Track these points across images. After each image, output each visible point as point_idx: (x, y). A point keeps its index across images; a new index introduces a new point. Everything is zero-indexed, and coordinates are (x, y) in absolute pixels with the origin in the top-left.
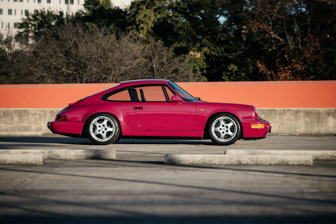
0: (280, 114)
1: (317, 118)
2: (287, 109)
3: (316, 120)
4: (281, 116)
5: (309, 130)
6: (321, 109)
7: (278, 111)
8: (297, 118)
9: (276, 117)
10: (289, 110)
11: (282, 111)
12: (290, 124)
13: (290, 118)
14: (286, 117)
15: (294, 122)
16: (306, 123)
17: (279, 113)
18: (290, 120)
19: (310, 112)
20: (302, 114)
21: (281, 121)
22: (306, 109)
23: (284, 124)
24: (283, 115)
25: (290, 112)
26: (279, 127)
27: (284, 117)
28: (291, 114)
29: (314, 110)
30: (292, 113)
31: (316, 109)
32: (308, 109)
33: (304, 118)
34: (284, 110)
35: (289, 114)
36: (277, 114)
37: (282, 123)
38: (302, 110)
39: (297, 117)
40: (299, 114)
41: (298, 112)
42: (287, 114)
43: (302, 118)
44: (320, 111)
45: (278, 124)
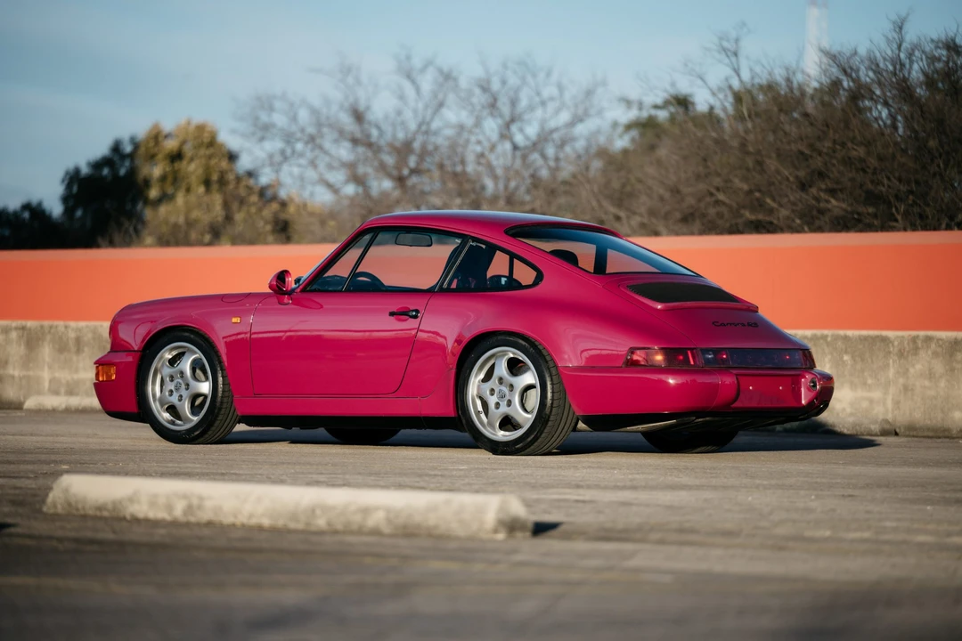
0: (901, 354)
2: (922, 333)
4: (902, 361)
7: (896, 343)
8: (952, 370)
9: (888, 365)
10: (929, 339)
11: (908, 344)
12: (932, 393)
13: (930, 370)
14: (918, 367)
15: (942, 384)
17: (896, 350)
18: (931, 375)
21: (901, 381)
23: (912, 390)
24: (910, 358)
25: (933, 346)
26: (897, 403)
27: (913, 366)
28: (935, 354)
30: (939, 350)
34: (914, 339)
35: (930, 352)
36: (890, 352)
37: (906, 388)
39: (954, 364)
42: (922, 353)
45: (892, 390)
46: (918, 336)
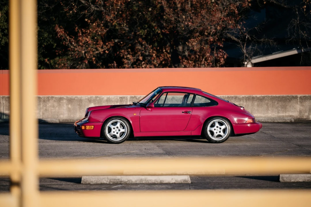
0: (44, 101)
1: (79, 105)
2: (50, 96)
3: (78, 106)
4: (45, 103)
5: (72, 116)
6: (83, 96)
7: (43, 98)
8: (60, 105)
9: (41, 104)
10: (52, 97)
11: (46, 99)
12: (54, 111)
13: (53, 105)
14: (50, 104)
15: (57, 108)
16: (69, 110)
17: (43, 100)
18: (53, 106)
19: (72, 99)
20: (65, 101)
21: (45, 108)
22: (68, 96)
23: (48, 110)
24: (47, 102)
25: (54, 99)
26: (43, 114)
27: (48, 104)
28: (55, 101)
29: (76, 97)
30: (56, 100)
31: (78, 96)
32: (71, 96)
33: (67, 104)
34: (48, 98)
35: (53, 101)
36: (41, 101)
37: (46, 110)
38: (65, 97)
39: (60, 104)
40: (62, 101)
41: (61, 99)
42: (51, 101)
43: (65, 105)
44: (82, 98)
45: (42, 110)
46: (49, 97)
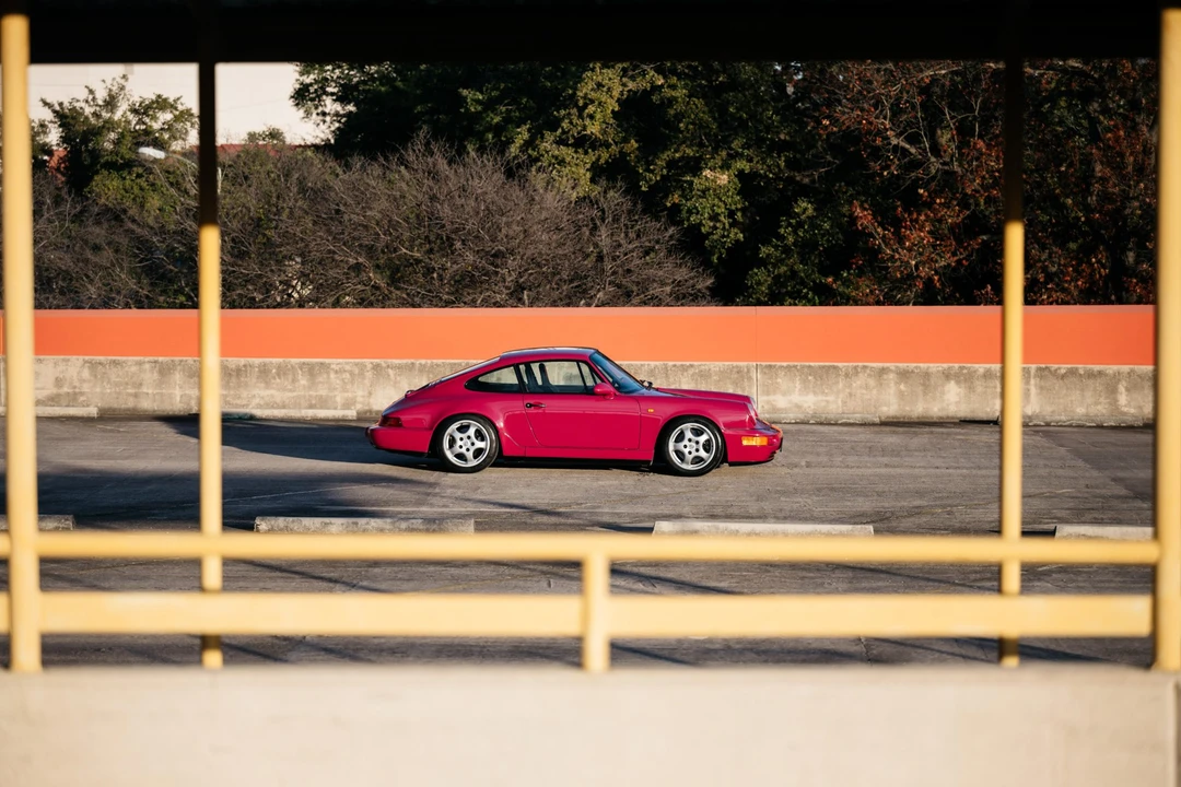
0: (847, 375)
1: (924, 385)
2: (860, 364)
3: (921, 388)
4: (848, 379)
5: (907, 408)
6: (931, 365)
7: (843, 370)
8: (881, 384)
9: (839, 382)
10: (865, 367)
11: (852, 369)
12: (869, 397)
13: (866, 384)
14: (859, 383)
15: (875, 392)
16: (901, 395)
17: (844, 373)
18: (867, 387)
19: (908, 372)
20: (892, 376)
21: (848, 390)
22: (900, 365)
23: (855, 395)
24: (853, 377)
25: (868, 371)
26: (844, 403)
27: (855, 382)
28: (869, 375)
29: (916, 367)
30: (872, 373)
31: (921, 365)
32: (906, 365)
33: (896, 383)
34: (856, 368)
35: (866, 375)
36: (839, 375)
37: (850, 394)
38: (893, 368)
39: (882, 381)
40: (885, 377)
41: (883, 371)
42: (861, 375)
43: (892, 385)
44: (930, 370)
45: (841, 396)
46: (858, 366)
